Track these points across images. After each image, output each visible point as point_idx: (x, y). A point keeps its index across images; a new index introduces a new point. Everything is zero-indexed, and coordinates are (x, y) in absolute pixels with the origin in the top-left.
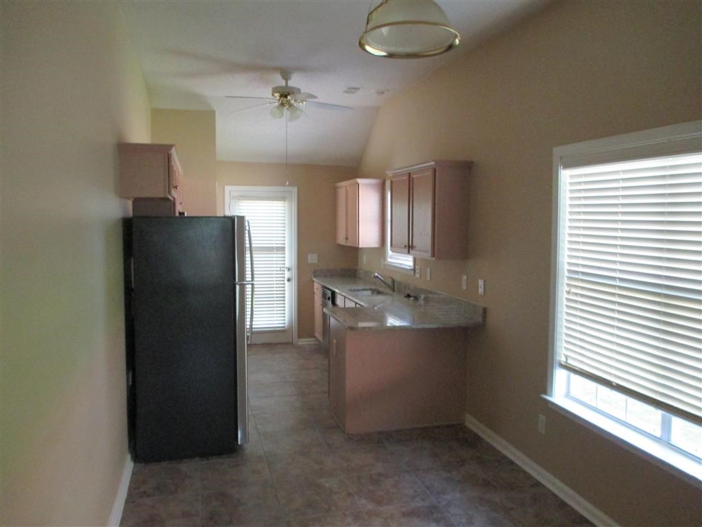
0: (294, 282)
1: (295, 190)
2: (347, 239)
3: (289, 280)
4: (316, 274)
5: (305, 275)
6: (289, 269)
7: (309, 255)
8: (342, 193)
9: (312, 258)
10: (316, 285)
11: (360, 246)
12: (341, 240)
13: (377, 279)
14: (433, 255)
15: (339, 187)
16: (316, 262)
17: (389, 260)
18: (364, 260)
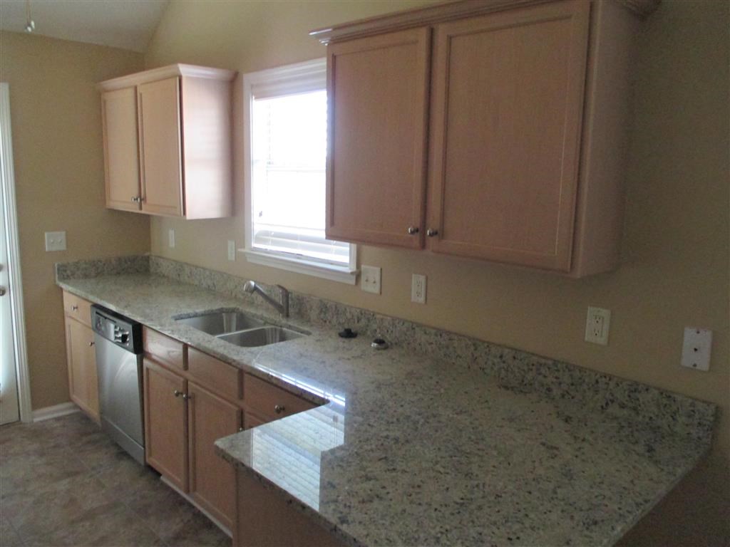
0: (15, 296)
2: (142, 199)
3: (2, 291)
4: (66, 273)
6: (1, 269)
7: (46, 234)
9: (54, 241)
11: (187, 216)
13: (255, 294)
16: (63, 247)
17: (254, 245)
18: (170, 240)
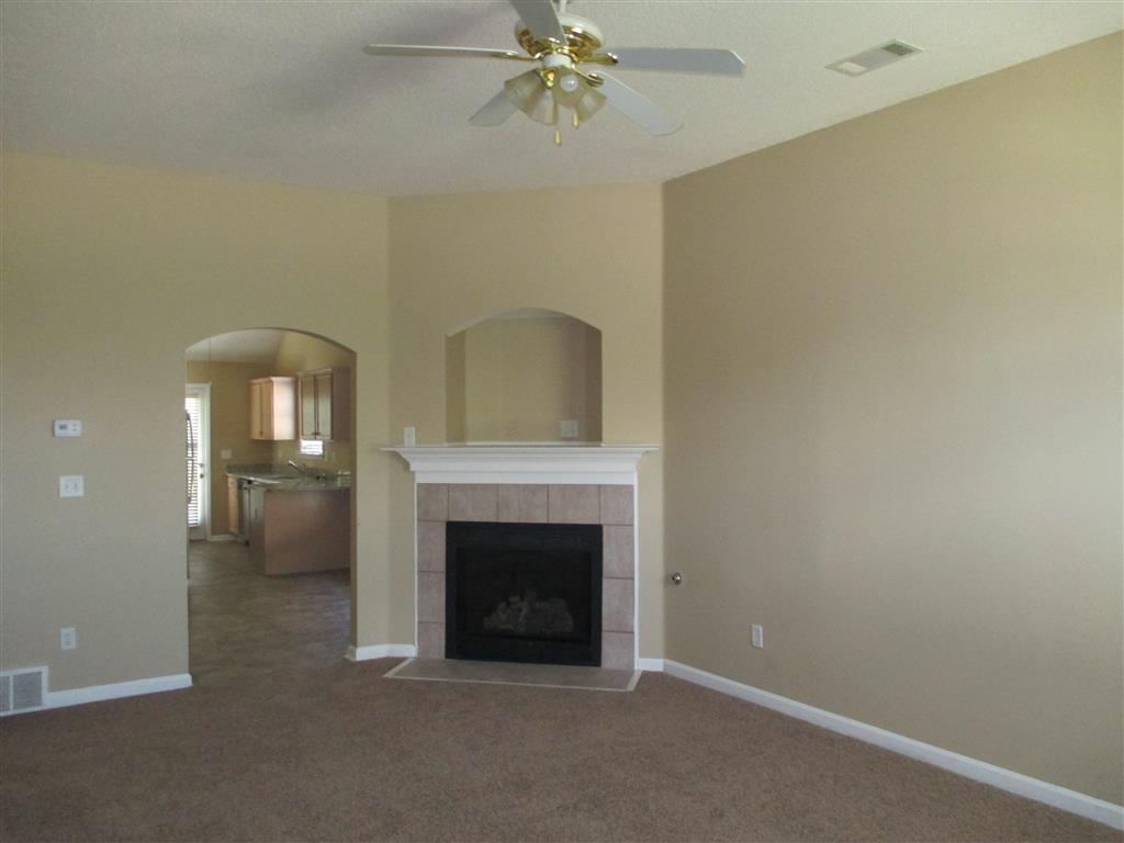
0: (207, 480)
1: (207, 387)
2: (261, 433)
3: (202, 476)
4: (230, 469)
5: (219, 471)
6: (202, 465)
7: (223, 451)
8: (256, 389)
9: (226, 454)
10: (231, 480)
11: (276, 438)
12: (256, 435)
13: (292, 467)
14: (332, 438)
15: (254, 384)
16: (230, 457)
17: (303, 449)
18: (280, 454)
